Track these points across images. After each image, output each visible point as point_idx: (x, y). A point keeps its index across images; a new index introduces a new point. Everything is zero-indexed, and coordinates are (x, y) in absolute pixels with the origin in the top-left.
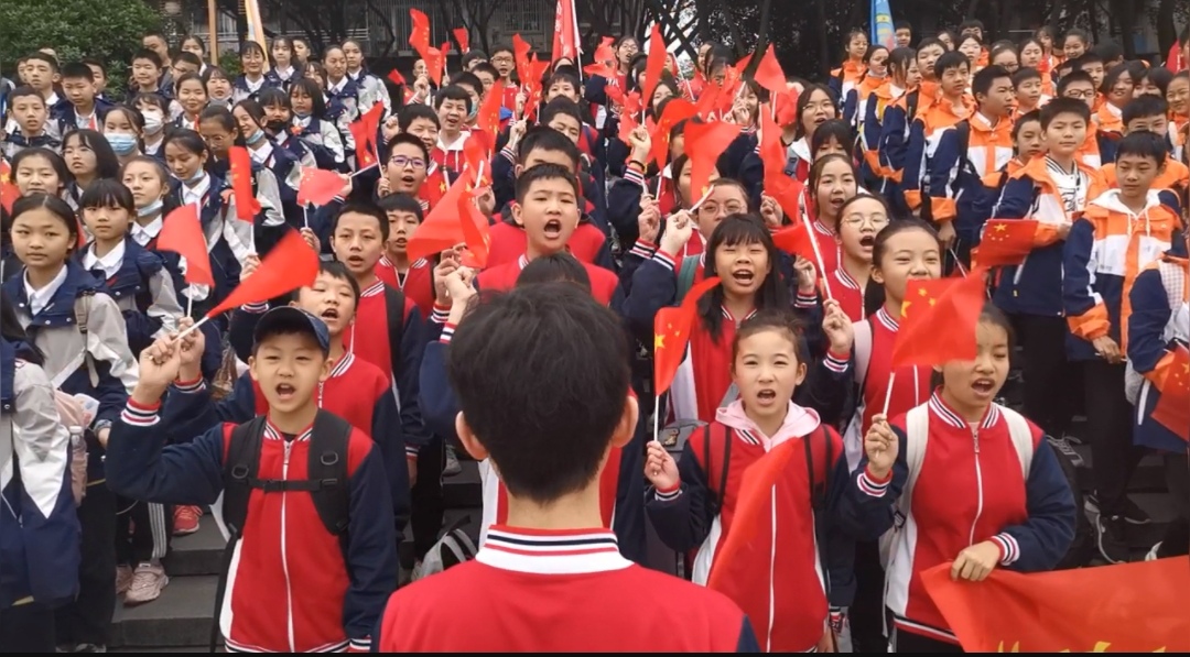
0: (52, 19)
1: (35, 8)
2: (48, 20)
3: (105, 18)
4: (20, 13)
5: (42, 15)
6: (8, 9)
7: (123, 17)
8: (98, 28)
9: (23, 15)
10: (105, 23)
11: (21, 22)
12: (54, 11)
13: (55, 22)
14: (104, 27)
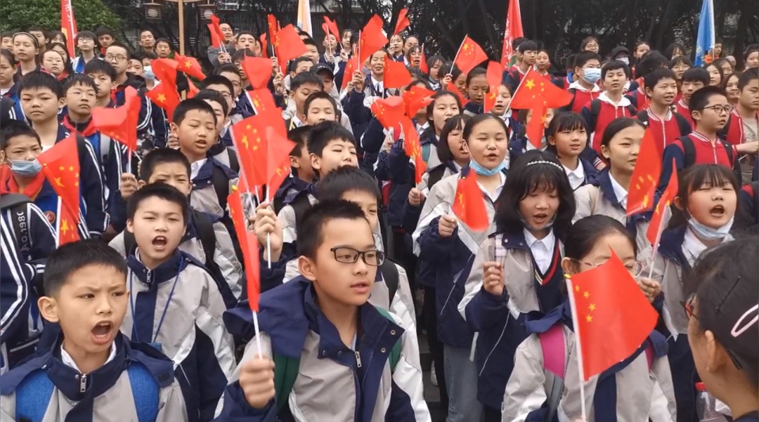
0: (54, 17)
1: (40, 9)
2: (51, 18)
3: (88, 19)
4: (31, 12)
5: (46, 14)
6: (21, 9)
7: (99, 19)
8: (84, 25)
9: (33, 14)
10: (88, 22)
11: (31, 19)
12: (54, 12)
13: (55, 20)
14: (88, 25)
